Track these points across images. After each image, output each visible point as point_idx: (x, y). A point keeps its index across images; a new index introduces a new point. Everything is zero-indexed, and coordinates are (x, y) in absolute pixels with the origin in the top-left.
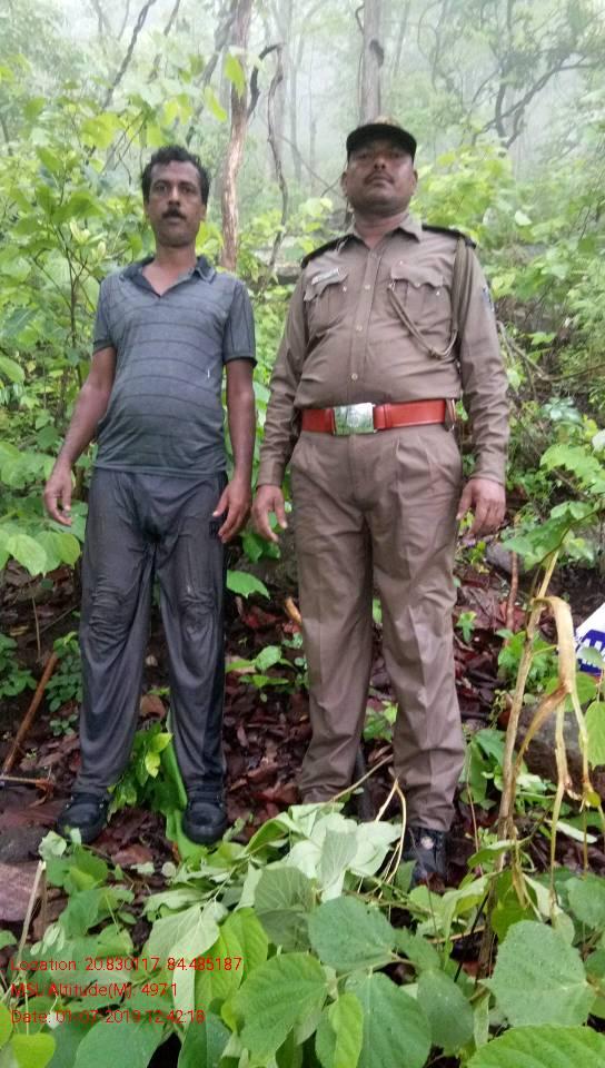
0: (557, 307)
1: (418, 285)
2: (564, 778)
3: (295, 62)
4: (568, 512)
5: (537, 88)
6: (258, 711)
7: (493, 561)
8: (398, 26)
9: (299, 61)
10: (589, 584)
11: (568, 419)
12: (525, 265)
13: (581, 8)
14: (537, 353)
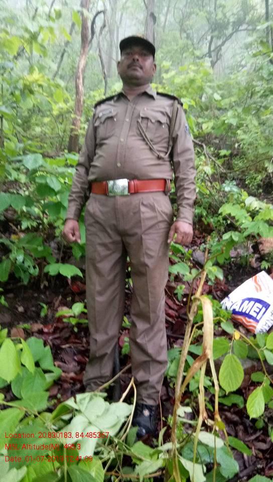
0: (233, 139)
1: (153, 121)
2: (203, 413)
3: (119, 23)
4: (231, 237)
5: (226, 40)
6: (72, 337)
7: (196, 260)
8: (166, 9)
9: (120, 23)
10: (241, 271)
11: (234, 191)
12: (218, 119)
13: (248, 3)
14: (222, 160)
